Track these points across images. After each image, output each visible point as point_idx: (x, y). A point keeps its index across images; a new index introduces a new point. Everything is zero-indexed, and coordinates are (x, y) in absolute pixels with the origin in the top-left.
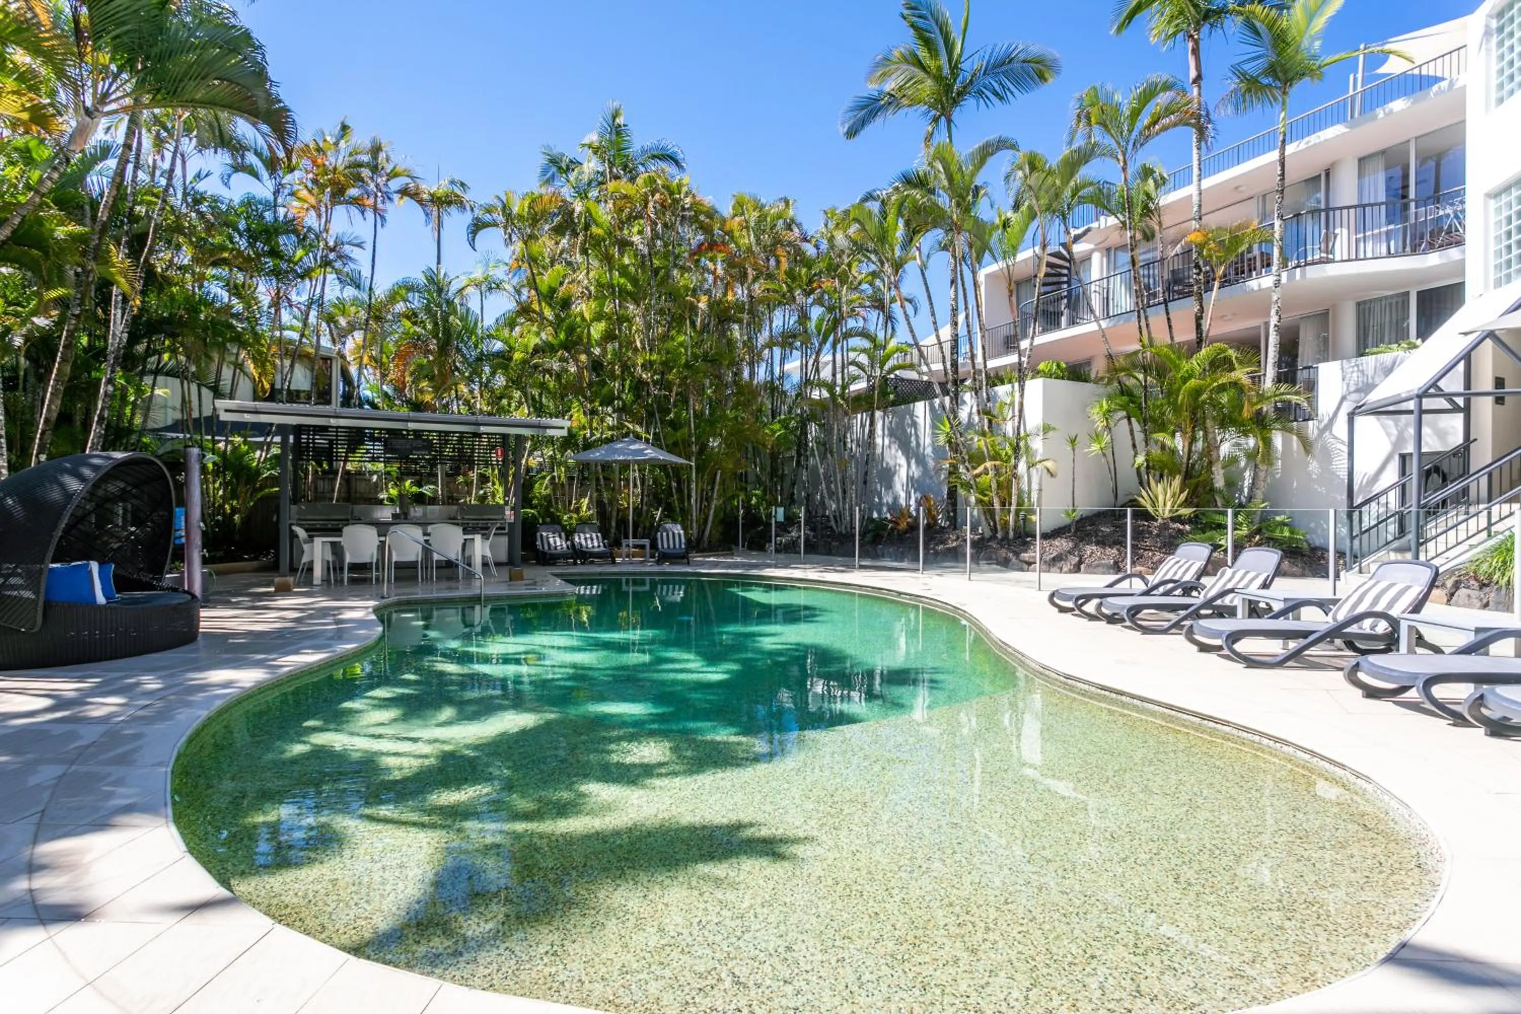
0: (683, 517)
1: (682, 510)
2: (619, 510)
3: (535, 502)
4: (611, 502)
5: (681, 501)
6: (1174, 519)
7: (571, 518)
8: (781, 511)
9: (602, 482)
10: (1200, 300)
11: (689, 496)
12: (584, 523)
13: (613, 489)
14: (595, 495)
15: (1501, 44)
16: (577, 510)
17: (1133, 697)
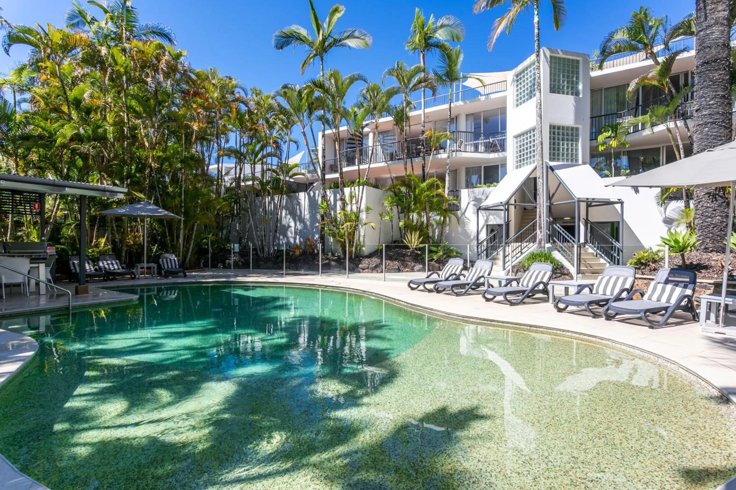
0: (175, 250)
1: (172, 245)
2: (127, 246)
3: (62, 240)
4: (121, 241)
5: (172, 240)
6: (416, 249)
7: (93, 251)
8: (237, 246)
9: (115, 228)
10: (424, 159)
11: (178, 237)
12: (103, 255)
13: (123, 233)
14: (110, 236)
15: (517, 86)
16: (97, 246)
17: (498, 322)
